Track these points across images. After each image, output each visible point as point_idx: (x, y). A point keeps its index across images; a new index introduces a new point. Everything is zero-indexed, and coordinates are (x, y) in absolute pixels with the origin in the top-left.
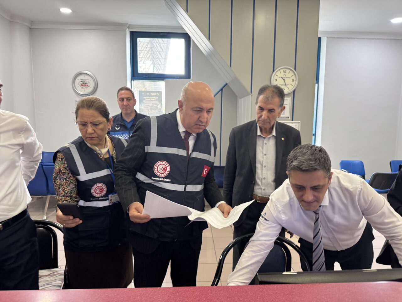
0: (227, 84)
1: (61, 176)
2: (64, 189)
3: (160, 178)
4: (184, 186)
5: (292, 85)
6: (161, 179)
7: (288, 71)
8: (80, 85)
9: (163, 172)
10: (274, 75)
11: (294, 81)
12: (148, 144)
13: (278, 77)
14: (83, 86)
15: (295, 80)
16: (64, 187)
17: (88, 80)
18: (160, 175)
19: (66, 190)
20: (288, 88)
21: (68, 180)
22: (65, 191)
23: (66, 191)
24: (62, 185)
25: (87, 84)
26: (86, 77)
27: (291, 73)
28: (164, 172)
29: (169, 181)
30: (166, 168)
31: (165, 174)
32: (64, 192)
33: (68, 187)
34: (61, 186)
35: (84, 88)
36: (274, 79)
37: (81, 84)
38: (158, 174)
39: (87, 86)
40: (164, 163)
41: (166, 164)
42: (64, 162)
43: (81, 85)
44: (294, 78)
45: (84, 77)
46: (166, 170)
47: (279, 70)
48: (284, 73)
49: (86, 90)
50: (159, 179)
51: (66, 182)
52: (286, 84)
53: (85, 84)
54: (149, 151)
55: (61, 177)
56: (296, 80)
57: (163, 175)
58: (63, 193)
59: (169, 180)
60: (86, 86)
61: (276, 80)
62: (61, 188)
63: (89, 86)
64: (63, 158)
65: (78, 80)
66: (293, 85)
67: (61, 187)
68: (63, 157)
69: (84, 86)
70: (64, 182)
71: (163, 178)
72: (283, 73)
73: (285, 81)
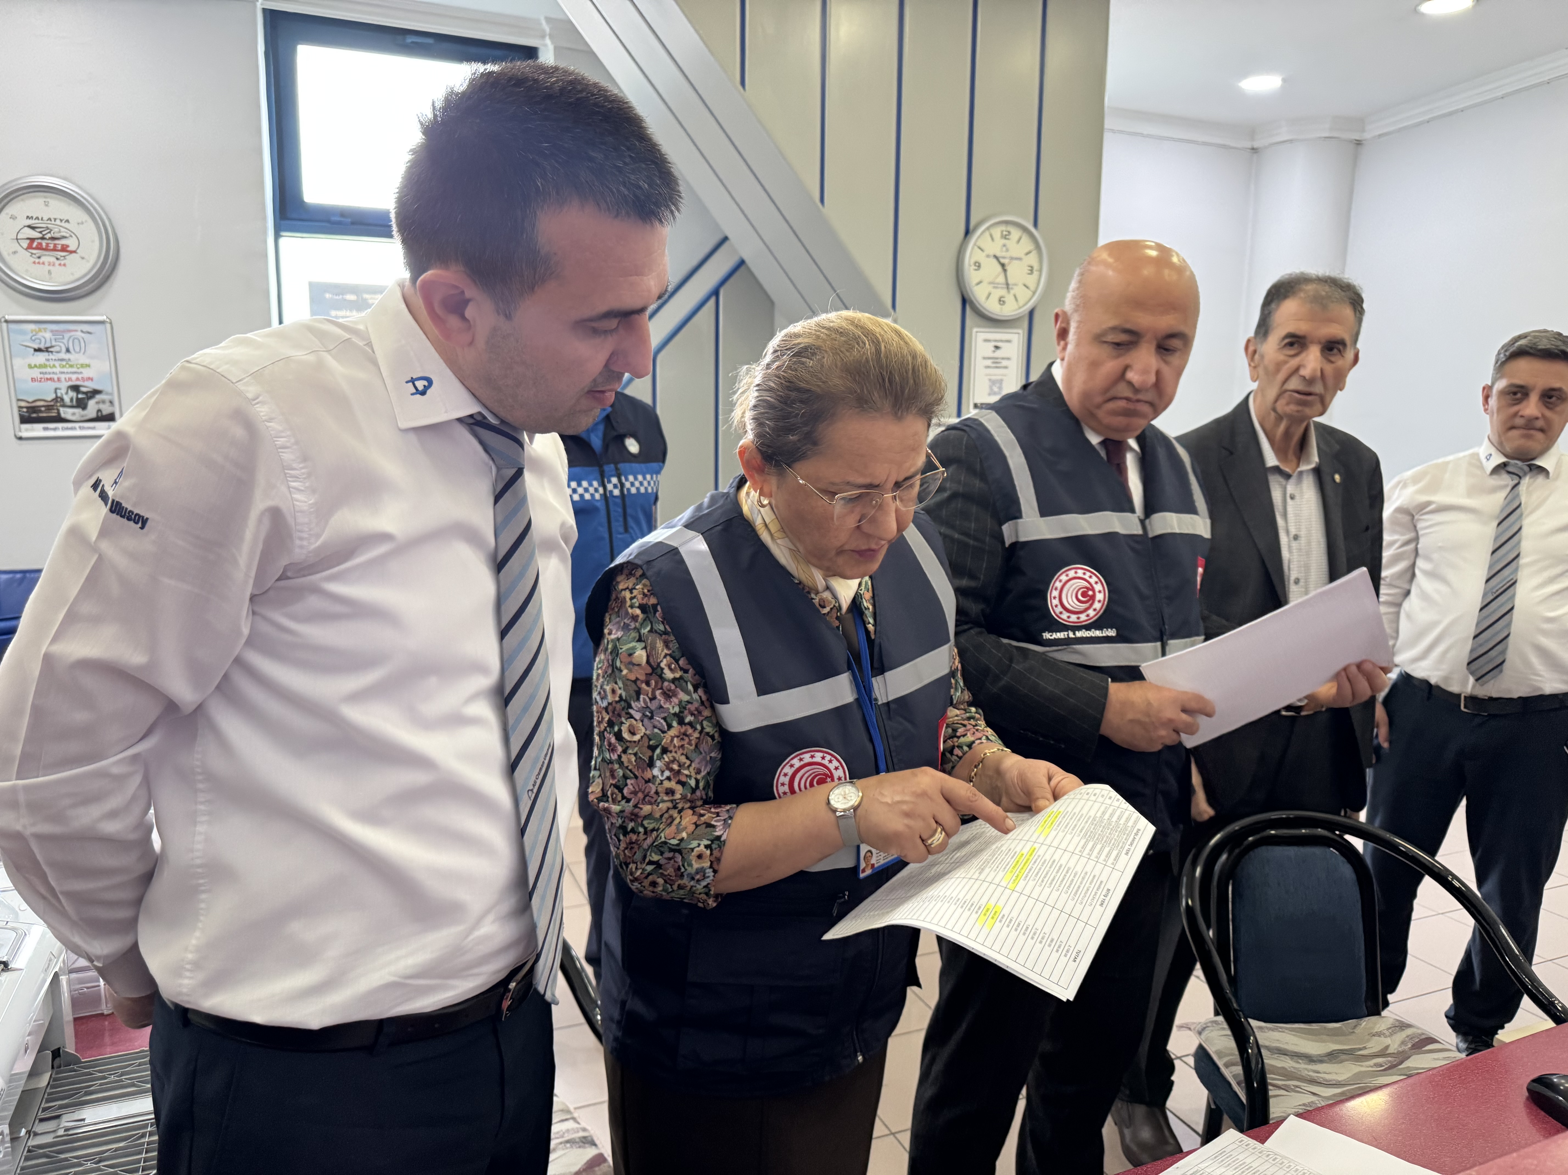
0: (742, 263)
1: (653, 698)
2: (675, 767)
3: (1075, 629)
4: (1159, 644)
5: (1027, 287)
6: (1079, 634)
7: (1016, 233)
8: (25, 244)
9: (1085, 606)
10: (973, 248)
11: (1036, 273)
12: (1013, 512)
13: (984, 254)
14: (39, 247)
15: (1036, 266)
16: (677, 756)
17: (67, 221)
18: (1074, 618)
19: (686, 772)
20: (1015, 296)
21: (690, 724)
22: (684, 779)
23: (689, 777)
24: (665, 751)
25: (63, 242)
26: (57, 209)
27: (1026, 244)
28: (1087, 605)
29: (1112, 637)
30: (1093, 590)
31: (1091, 613)
32: (683, 784)
33: (693, 756)
34: (658, 751)
35: (48, 258)
36: (972, 261)
37: (32, 240)
38: (1065, 616)
39: (64, 249)
40: (1080, 573)
41: (1088, 574)
42: (662, 627)
43: (30, 247)
44: (1033, 259)
45: (47, 204)
46: (1093, 598)
47: (988, 228)
48: (1004, 241)
49: (56, 270)
50: (1071, 635)
51: (685, 734)
52: (1007, 284)
53: (53, 239)
54: (1023, 539)
55: (653, 705)
56: (1040, 271)
57: (1083, 617)
58: (679, 789)
59: (1112, 633)
60: (55, 249)
61: (978, 265)
62: (658, 763)
63: (72, 252)
64: (654, 607)
65: (13, 218)
66: (1032, 287)
67: (660, 758)
68: (653, 601)
69: (46, 249)
70: (672, 732)
71: (1088, 627)
72: (1000, 242)
73: (1005, 271)
